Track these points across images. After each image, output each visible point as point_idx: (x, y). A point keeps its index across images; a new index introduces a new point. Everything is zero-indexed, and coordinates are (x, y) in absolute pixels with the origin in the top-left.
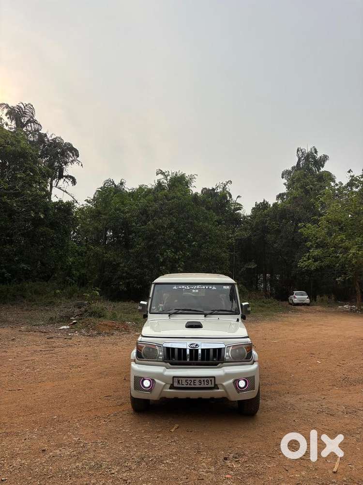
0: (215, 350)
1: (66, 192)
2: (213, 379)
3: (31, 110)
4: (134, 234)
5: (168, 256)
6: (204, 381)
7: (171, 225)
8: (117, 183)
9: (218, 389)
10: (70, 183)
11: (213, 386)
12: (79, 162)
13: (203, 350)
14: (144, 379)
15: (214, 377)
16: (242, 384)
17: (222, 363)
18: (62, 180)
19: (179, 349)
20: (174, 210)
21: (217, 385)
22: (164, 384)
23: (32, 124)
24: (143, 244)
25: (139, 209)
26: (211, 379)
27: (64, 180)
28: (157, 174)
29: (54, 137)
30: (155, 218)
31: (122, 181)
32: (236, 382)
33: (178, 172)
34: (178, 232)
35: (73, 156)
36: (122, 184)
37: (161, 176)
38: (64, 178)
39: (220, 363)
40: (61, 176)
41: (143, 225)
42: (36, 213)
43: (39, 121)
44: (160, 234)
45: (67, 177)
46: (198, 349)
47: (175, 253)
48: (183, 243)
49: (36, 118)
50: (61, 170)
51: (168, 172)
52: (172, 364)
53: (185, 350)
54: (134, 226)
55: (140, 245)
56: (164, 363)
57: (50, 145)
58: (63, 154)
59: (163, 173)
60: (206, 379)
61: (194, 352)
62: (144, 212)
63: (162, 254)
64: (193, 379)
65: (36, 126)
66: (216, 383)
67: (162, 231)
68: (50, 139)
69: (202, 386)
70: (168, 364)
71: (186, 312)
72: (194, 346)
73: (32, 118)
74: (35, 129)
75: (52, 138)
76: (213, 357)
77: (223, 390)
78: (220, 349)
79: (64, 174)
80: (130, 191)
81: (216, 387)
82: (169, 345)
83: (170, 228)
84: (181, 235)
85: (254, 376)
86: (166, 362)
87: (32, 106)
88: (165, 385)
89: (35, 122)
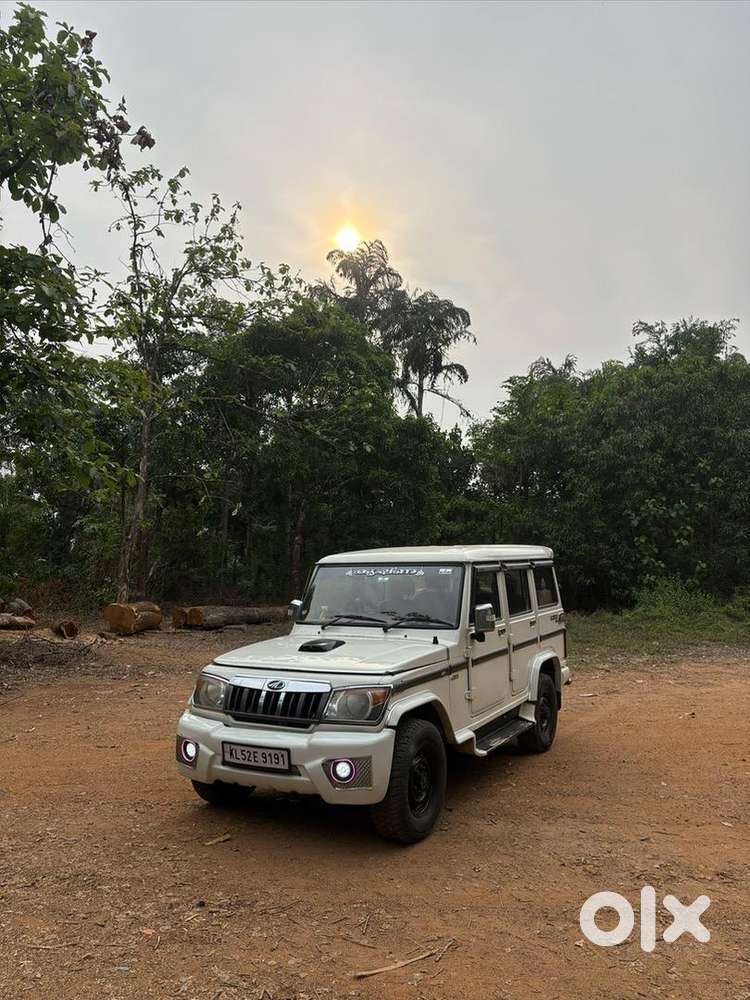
0: (309, 695)
1: (446, 397)
2: (285, 753)
3: (380, 252)
4: (572, 470)
5: (650, 514)
6: (282, 756)
7: (655, 445)
8: (558, 365)
9: (300, 775)
10: (455, 378)
11: (286, 767)
12: (470, 334)
13: (288, 694)
14: (187, 743)
15: (288, 750)
16: (343, 770)
17: (318, 723)
18: (441, 376)
19: (252, 690)
20: (664, 409)
21: (295, 766)
22: (211, 753)
23: (385, 278)
24: (591, 490)
25: (588, 415)
26: (282, 752)
27: (446, 375)
28: (636, 332)
29: (419, 294)
30: (618, 431)
31: (570, 358)
32: (329, 766)
33: (687, 320)
34: (673, 456)
35: (457, 323)
36: (569, 364)
37: (644, 336)
38: (445, 371)
39: (312, 723)
40: (437, 369)
41: (593, 448)
42: (359, 445)
43: (396, 269)
44: (629, 464)
45: (448, 368)
46: (280, 693)
47: (669, 504)
48: (687, 482)
49: (390, 264)
50: (439, 358)
51: (663, 323)
52: (237, 718)
53: (259, 691)
54: (573, 452)
55: (586, 491)
56: (222, 715)
57: (416, 311)
58: (440, 323)
59: (648, 329)
60: (273, 752)
61: (272, 696)
62: (597, 420)
63: (637, 511)
64: (252, 750)
65: (393, 280)
66: (293, 763)
67: (633, 457)
68: (414, 298)
69: (268, 765)
70: (230, 717)
71: (356, 621)
72: (275, 685)
73: (384, 267)
74: (391, 287)
75: (417, 297)
76: (304, 711)
77: (307, 779)
78: (319, 695)
79: (444, 363)
80: (587, 378)
81: (292, 770)
82: (237, 682)
83: (652, 450)
84: (682, 464)
85: (370, 757)
86: (227, 714)
87: (381, 243)
88: (213, 756)
89: (390, 272)
